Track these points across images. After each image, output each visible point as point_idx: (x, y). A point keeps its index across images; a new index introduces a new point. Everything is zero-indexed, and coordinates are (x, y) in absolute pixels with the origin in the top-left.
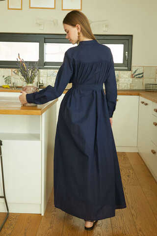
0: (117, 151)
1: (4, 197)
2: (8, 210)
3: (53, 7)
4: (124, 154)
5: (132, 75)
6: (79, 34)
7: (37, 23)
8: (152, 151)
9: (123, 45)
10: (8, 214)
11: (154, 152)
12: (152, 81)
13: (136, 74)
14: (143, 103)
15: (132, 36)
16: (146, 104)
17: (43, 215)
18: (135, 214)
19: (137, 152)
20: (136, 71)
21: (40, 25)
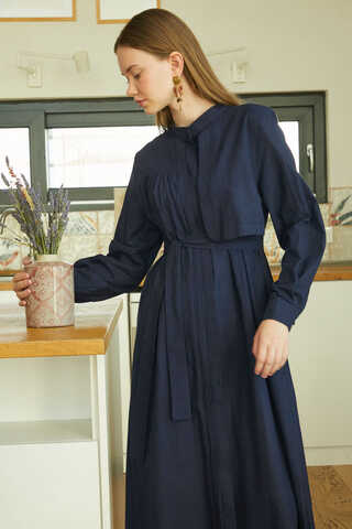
0: (308, 464)
3: (70, 15)
4: (328, 472)
5: (333, 216)
6: (176, 81)
7: (20, 68)
9: (296, 124)
13: (344, 212)
15: (322, 94)
20: (343, 203)
21: (30, 72)
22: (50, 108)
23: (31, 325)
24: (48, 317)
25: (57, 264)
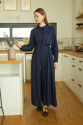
1: (2, 107)
2: (4, 114)
6: (43, 19)
8: (72, 80)
10: (4, 116)
11: (73, 80)
12: (67, 46)
14: (65, 56)
16: (67, 57)
17: (22, 115)
18: (68, 111)
19: (62, 81)
20: (59, 41)
21: (10, 19)
22: (13, 25)
23: (9, 58)
24: (11, 57)
25: (13, 49)
